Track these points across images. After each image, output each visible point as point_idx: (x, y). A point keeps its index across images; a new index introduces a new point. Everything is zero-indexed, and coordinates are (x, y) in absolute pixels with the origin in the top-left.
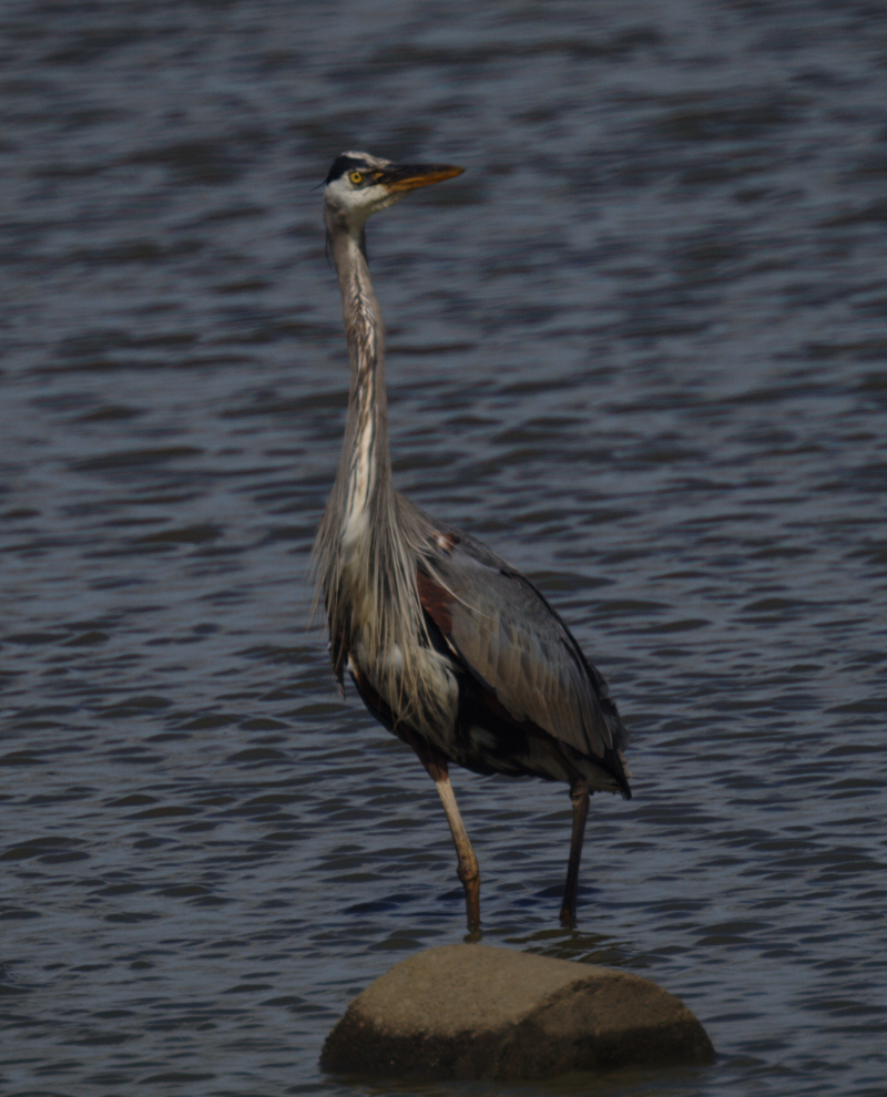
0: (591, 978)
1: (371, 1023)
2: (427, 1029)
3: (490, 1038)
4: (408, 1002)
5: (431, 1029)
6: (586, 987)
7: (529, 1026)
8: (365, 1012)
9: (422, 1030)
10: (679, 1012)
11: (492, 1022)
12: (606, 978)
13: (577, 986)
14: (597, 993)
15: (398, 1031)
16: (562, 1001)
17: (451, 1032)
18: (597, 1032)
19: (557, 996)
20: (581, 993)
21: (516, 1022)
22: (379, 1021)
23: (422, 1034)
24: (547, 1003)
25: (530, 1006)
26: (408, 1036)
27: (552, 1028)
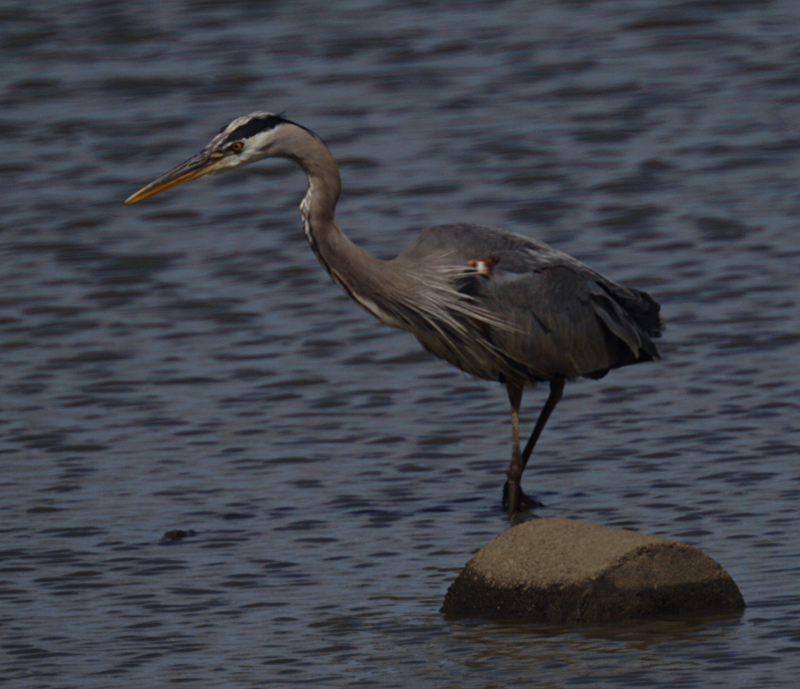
0: (651, 545)
1: (484, 577)
2: (526, 582)
3: (574, 590)
4: (511, 561)
5: (529, 582)
6: (648, 552)
7: (603, 580)
8: (478, 569)
9: (522, 583)
10: (718, 572)
11: (575, 578)
12: (663, 545)
13: (641, 551)
14: (656, 556)
15: (503, 584)
16: (629, 562)
17: (544, 585)
18: (656, 586)
19: (625, 559)
20: (644, 556)
21: (594, 578)
22: (489, 576)
23: (522, 586)
24: (617, 564)
25: (604, 566)
26: (511, 587)
27: (619, 583)
